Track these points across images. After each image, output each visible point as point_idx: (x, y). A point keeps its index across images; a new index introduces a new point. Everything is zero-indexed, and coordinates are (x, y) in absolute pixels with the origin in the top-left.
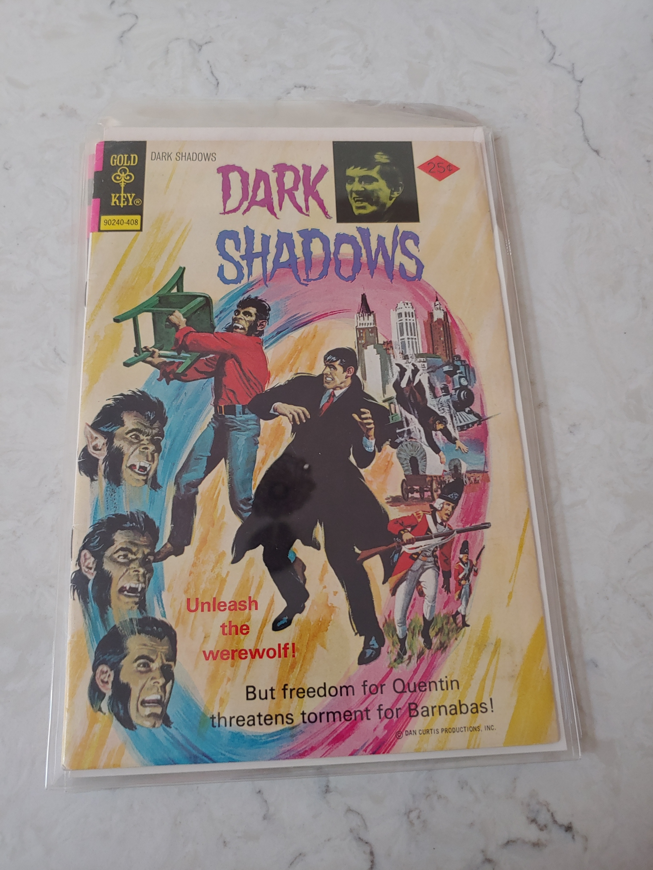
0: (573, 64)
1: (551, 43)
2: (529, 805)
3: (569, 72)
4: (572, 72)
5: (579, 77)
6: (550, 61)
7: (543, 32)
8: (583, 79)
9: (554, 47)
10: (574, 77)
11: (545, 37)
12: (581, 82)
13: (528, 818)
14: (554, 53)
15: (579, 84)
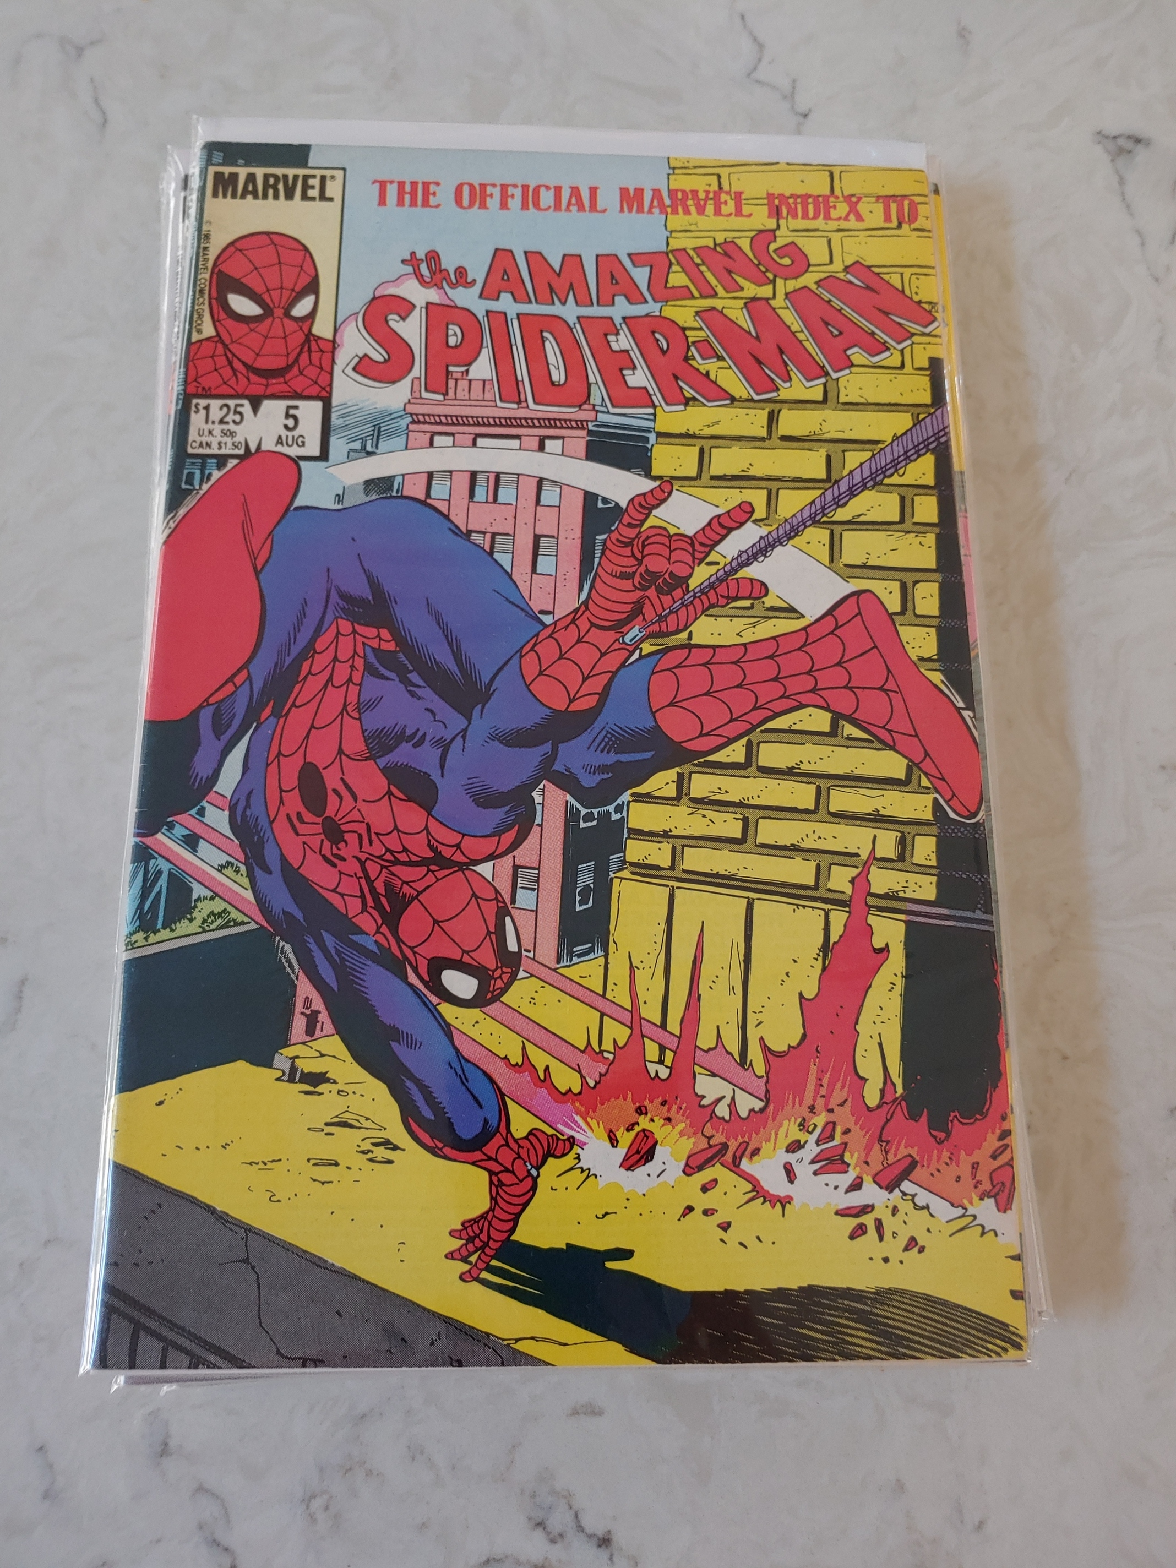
0: (794, 81)
1: (755, 40)
2: (534, 1496)
3: (785, 97)
4: (790, 96)
5: (802, 108)
6: (749, 75)
7: (743, 17)
8: (810, 110)
9: (761, 47)
10: (793, 107)
11: (745, 26)
12: (805, 116)
13: (530, 1519)
14: (760, 60)
15: (801, 119)
